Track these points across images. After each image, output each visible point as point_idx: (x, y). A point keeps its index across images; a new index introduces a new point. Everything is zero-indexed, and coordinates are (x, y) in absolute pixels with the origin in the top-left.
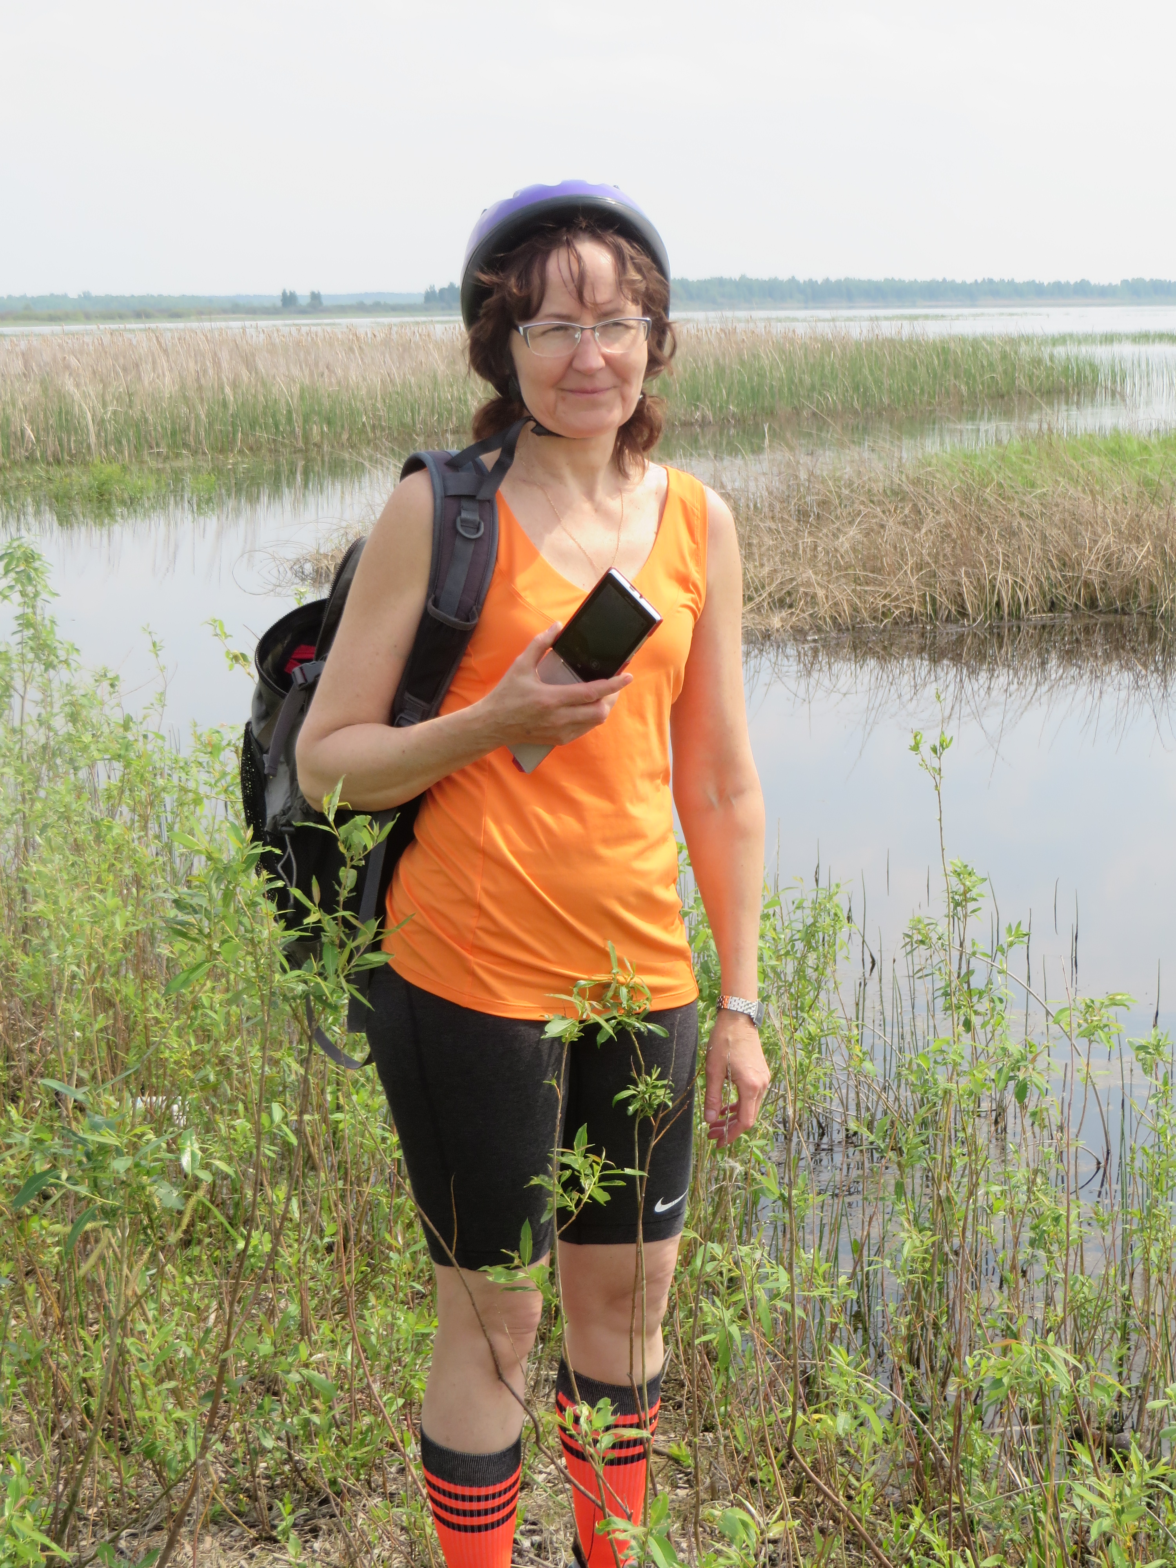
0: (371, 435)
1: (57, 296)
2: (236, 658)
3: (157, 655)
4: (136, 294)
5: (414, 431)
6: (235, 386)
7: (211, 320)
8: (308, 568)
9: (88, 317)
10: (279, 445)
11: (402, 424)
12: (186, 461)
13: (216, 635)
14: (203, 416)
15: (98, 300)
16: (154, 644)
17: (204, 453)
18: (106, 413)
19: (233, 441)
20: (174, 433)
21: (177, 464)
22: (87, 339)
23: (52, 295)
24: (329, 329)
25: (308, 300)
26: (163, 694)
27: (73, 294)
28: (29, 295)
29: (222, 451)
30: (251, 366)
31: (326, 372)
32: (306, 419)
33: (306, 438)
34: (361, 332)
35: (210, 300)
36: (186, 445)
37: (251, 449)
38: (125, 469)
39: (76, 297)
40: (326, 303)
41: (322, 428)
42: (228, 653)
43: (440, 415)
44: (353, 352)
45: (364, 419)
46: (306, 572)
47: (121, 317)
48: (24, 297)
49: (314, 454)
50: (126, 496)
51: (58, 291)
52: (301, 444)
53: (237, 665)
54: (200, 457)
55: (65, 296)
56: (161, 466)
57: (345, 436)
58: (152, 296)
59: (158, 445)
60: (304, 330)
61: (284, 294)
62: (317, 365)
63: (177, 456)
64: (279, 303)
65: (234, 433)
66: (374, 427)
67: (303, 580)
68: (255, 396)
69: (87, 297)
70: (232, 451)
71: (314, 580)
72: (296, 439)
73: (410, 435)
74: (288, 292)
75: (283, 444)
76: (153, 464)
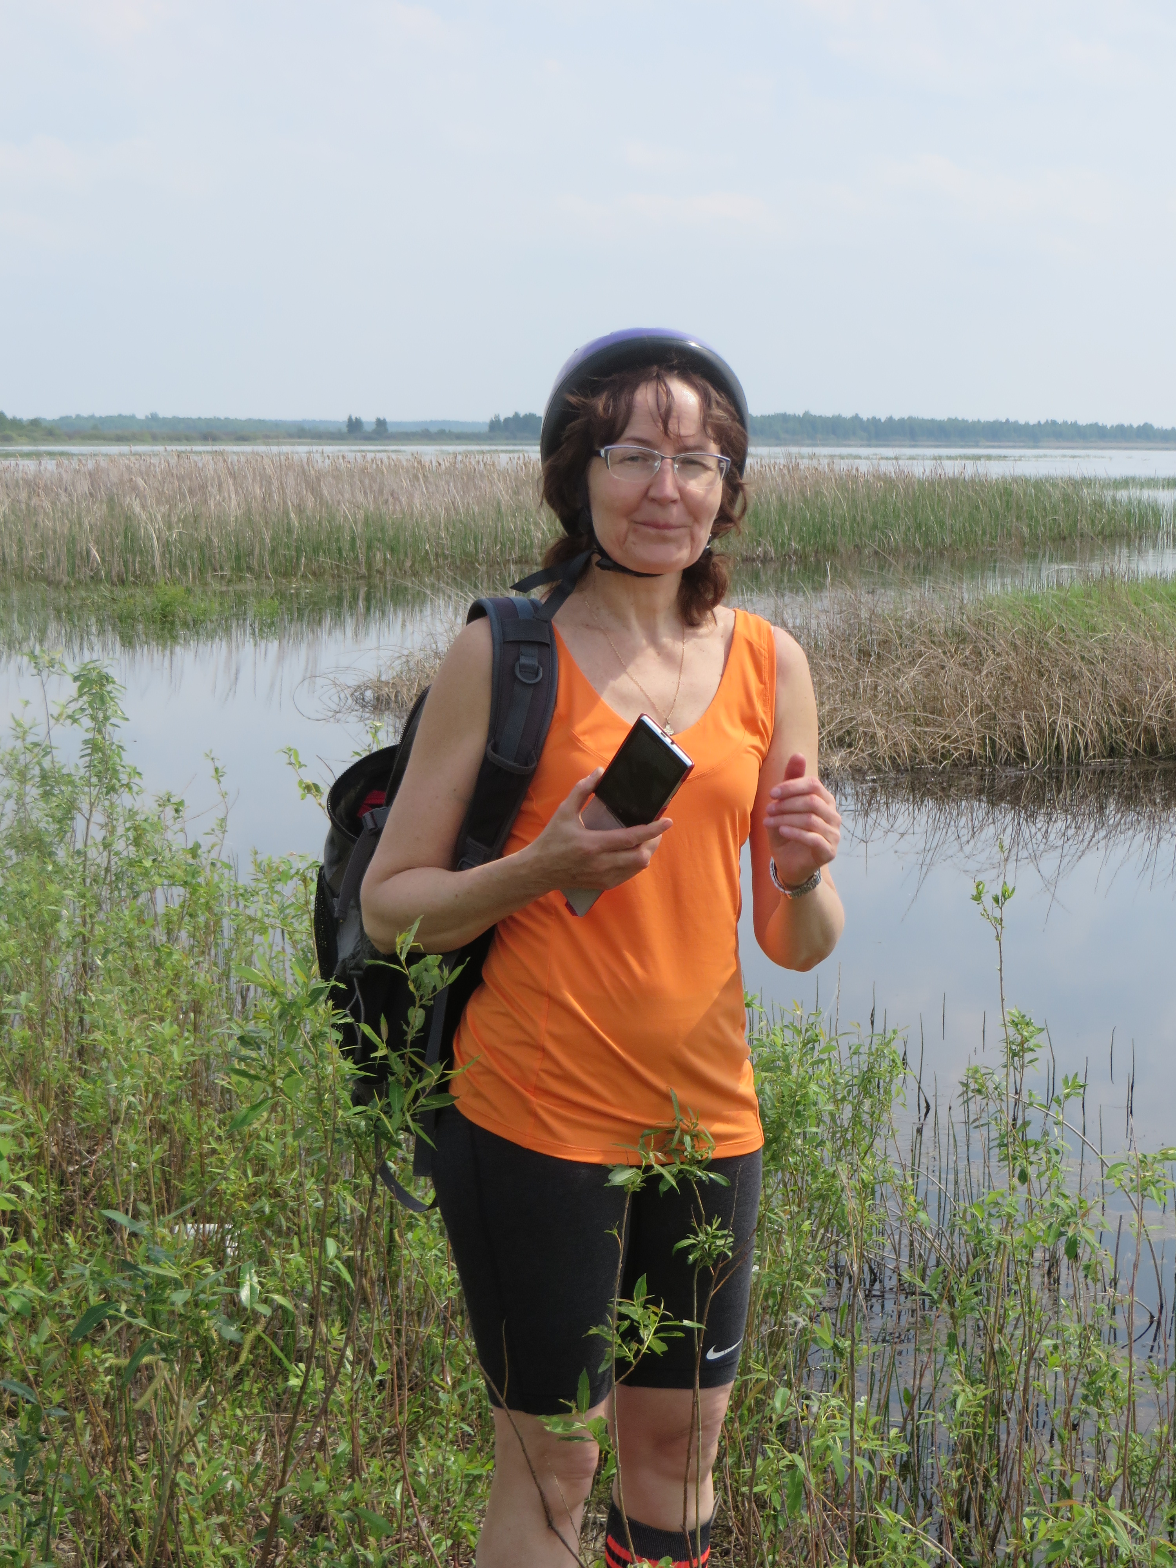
0: (434, 563)
1: (125, 417)
2: (308, 788)
3: (219, 782)
4: (203, 416)
5: (477, 560)
6: (300, 511)
8: (369, 694)
9: (155, 438)
10: (341, 570)
11: (467, 554)
12: (250, 585)
13: (290, 764)
14: (268, 541)
15: (165, 422)
16: (217, 770)
17: (267, 578)
18: (171, 535)
19: (297, 566)
20: (238, 557)
21: (241, 587)
22: (154, 460)
23: (121, 415)
25: (374, 427)
26: (224, 820)
27: (140, 415)
28: (97, 415)
29: (285, 575)
30: (316, 491)
31: (391, 500)
32: (370, 546)
33: (370, 565)
34: (426, 460)
35: (277, 424)
36: (250, 569)
37: (314, 574)
38: (189, 591)
39: (143, 418)
40: (391, 429)
41: (385, 555)
42: (301, 782)
43: (503, 545)
44: (418, 480)
45: (427, 547)
46: (367, 699)
47: (188, 439)
48: (93, 417)
49: (376, 580)
50: (189, 618)
52: (363, 570)
53: (309, 796)
54: (263, 581)
55: (134, 417)
56: (224, 589)
57: (408, 564)
58: (219, 419)
59: (222, 569)
61: (350, 419)
62: (381, 492)
63: (241, 579)
64: (345, 429)
65: (298, 558)
66: (436, 555)
67: (363, 706)
68: (320, 522)
69: (154, 418)
70: (295, 576)
71: (375, 707)
72: (359, 565)
73: (473, 564)
74: (353, 418)
75: (346, 570)
76: (216, 586)
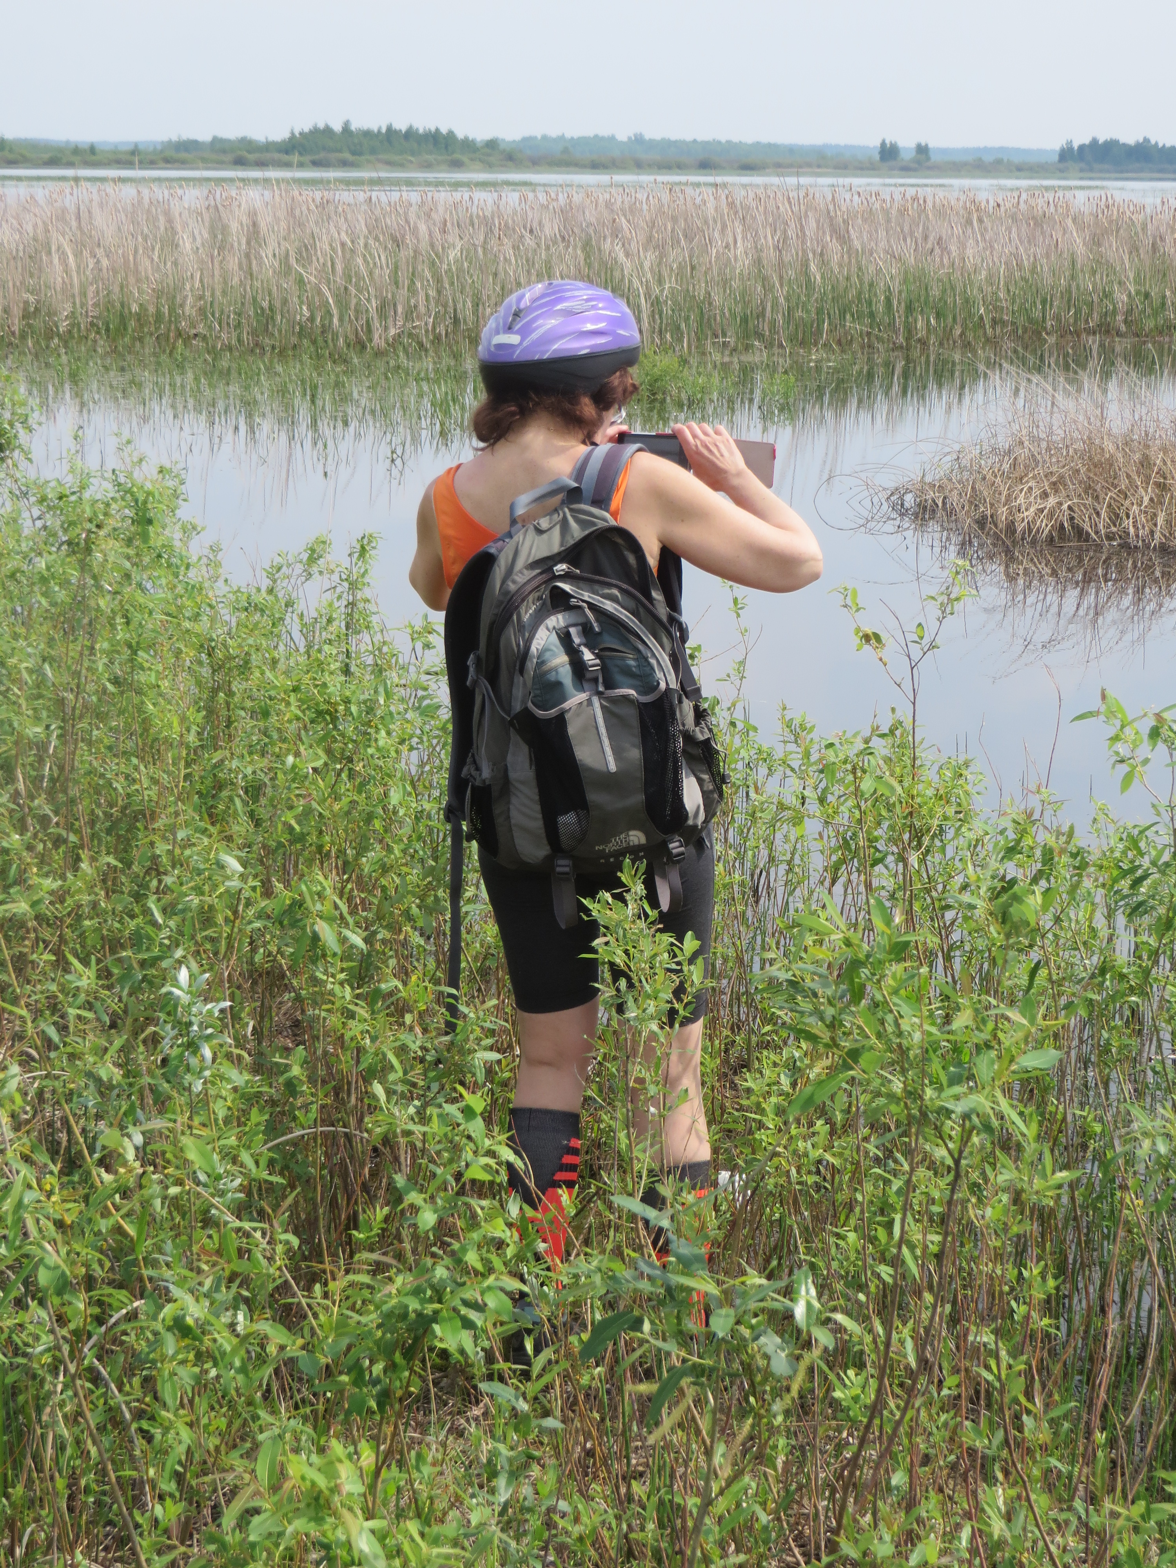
1: (603, 138)
2: (867, 638)
4: (700, 138)
5: (1045, 329)
9: (639, 166)
10: (873, 338)
11: (1031, 320)
12: (758, 356)
13: (846, 606)
14: (782, 300)
15: (652, 145)
16: (735, 601)
17: (781, 346)
19: (819, 331)
20: (745, 320)
23: (596, 136)
24: (941, 193)
25: (913, 154)
26: (743, 663)
27: (622, 136)
28: (568, 135)
29: (802, 344)
31: (937, 251)
32: (910, 309)
33: (910, 331)
34: (982, 197)
35: (791, 150)
36: (760, 336)
37: (839, 343)
39: (625, 139)
40: (934, 158)
41: (928, 321)
42: (858, 630)
43: (1078, 311)
44: (971, 224)
47: (679, 167)
48: (562, 138)
49: (916, 353)
50: (684, 396)
51: (604, 132)
52: (901, 340)
54: (776, 350)
55: (612, 138)
56: (727, 359)
57: (958, 331)
58: (719, 142)
59: (724, 335)
60: (911, 192)
61: (883, 144)
62: (926, 238)
63: (747, 348)
64: (877, 157)
65: (820, 323)
68: (848, 279)
69: (639, 139)
70: (816, 344)
73: (1040, 333)
74: (888, 142)
75: (879, 339)
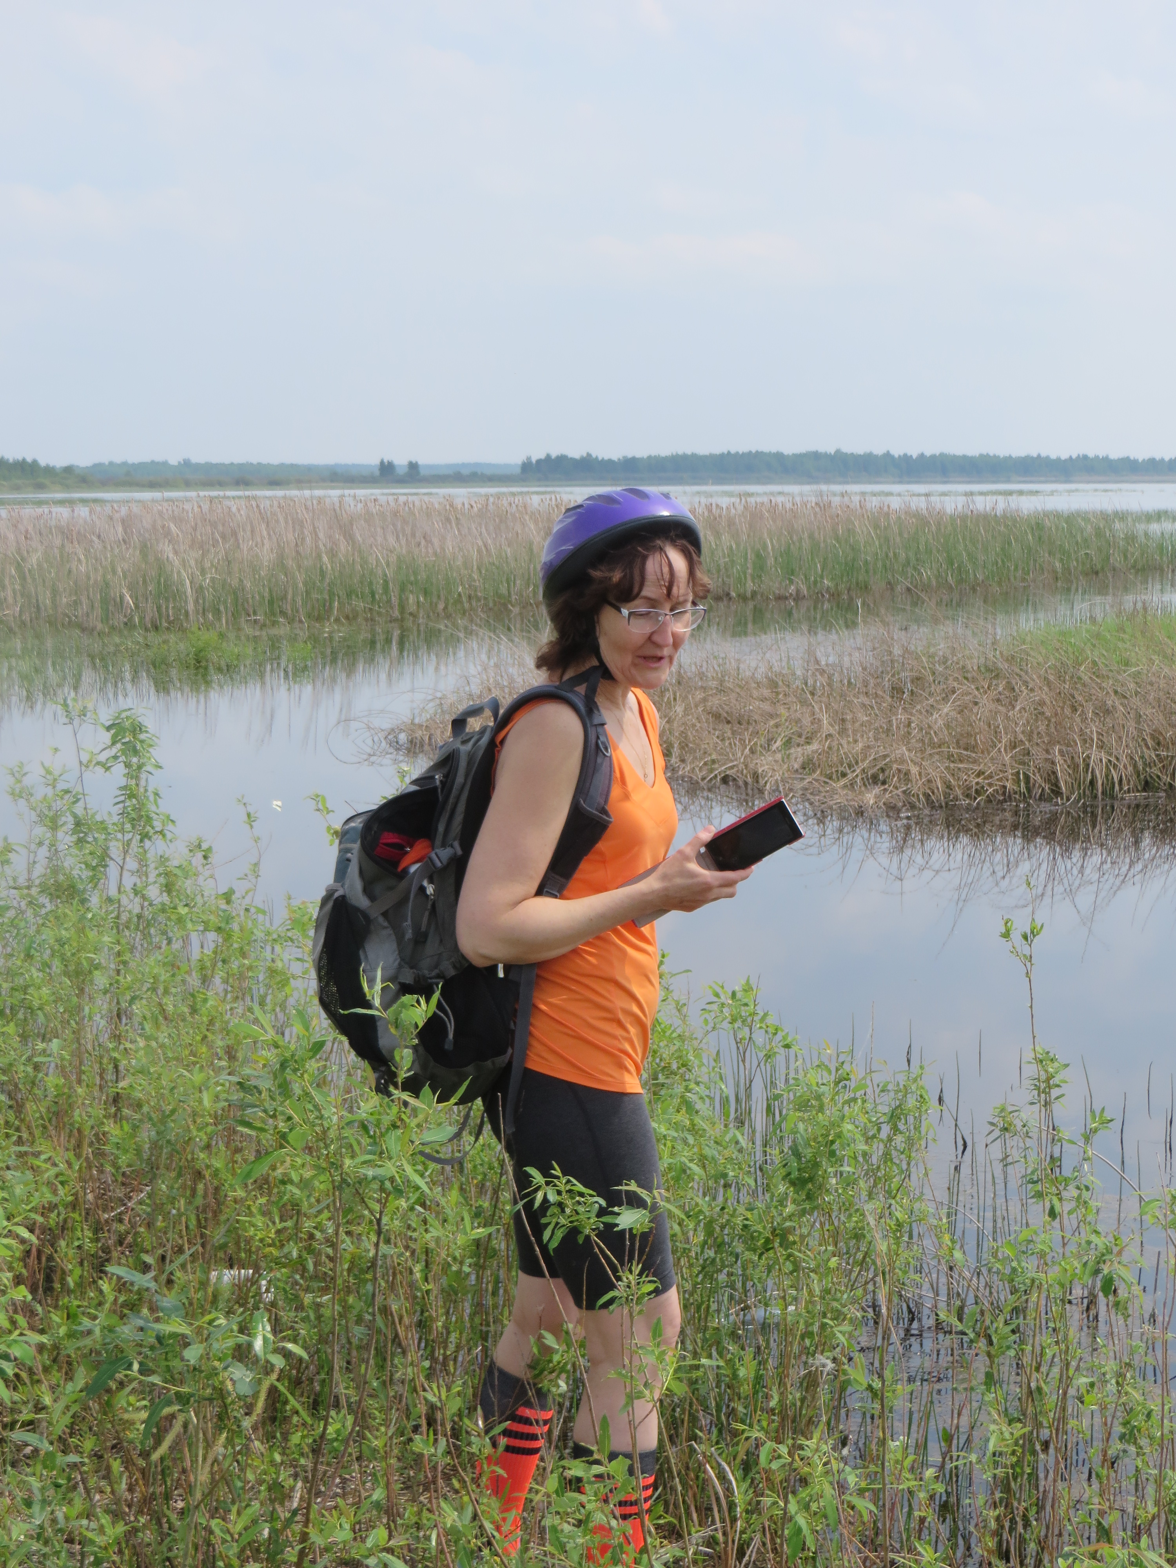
0: (466, 605)
1: (158, 463)
3: (252, 827)
4: (236, 461)
5: (510, 602)
6: (332, 554)
7: (311, 489)
8: (403, 737)
9: (188, 484)
10: (375, 614)
11: (500, 596)
12: (283, 630)
13: (318, 810)
14: (301, 585)
15: (197, 467)
16: (249, 815)
17: (301, 621)
18: (205, 580)
19: (331, 607)
20: (271, 601)
21: (274, 631)
22: (187, 506)
23: (153, 461)
24: (426, 498)
25: (406, 470)
26: (256, 865)
27: (173, 461)
28: (130, 461)
29: (319, 619)
30: (349, 536)
31: (423, 543)
32: (403, 589)
33: (402, 607)
34: (458, 502)
35: (310, 468)
36: (283, 613)
37: (347, 618)
38: (222, 636)
39: (176, 464)
40: (423, 472)
41: (418, 598)
42: (329, 828)
44: (450, 523)
45: (460, 589)
46: (401, 742)
47: (221, 484)
48: (125, 464)
49: (409, 623)
50: (223, 663)
51: (159, 458)
52: (396, 613)
54: (296, 625)
55: (165, 463)
56: (257, 633)
57: (441, 606)
58: (252, 464)
59: (255, 613)
60: (402, 499)
61: (382, 462)
62: (413, 534)
63: (274, 623)
64: (377, 472)
65: (331, 601)
66: (470, 597)
67: (398, 749)
68: (353, 567)
69: (187, 463)
70: (328, 619)
71: (409, 750)
72: (392, 608)
73: (506, 606)
74: (386, 461)
75: (379, 614)
76: (249, 630)
